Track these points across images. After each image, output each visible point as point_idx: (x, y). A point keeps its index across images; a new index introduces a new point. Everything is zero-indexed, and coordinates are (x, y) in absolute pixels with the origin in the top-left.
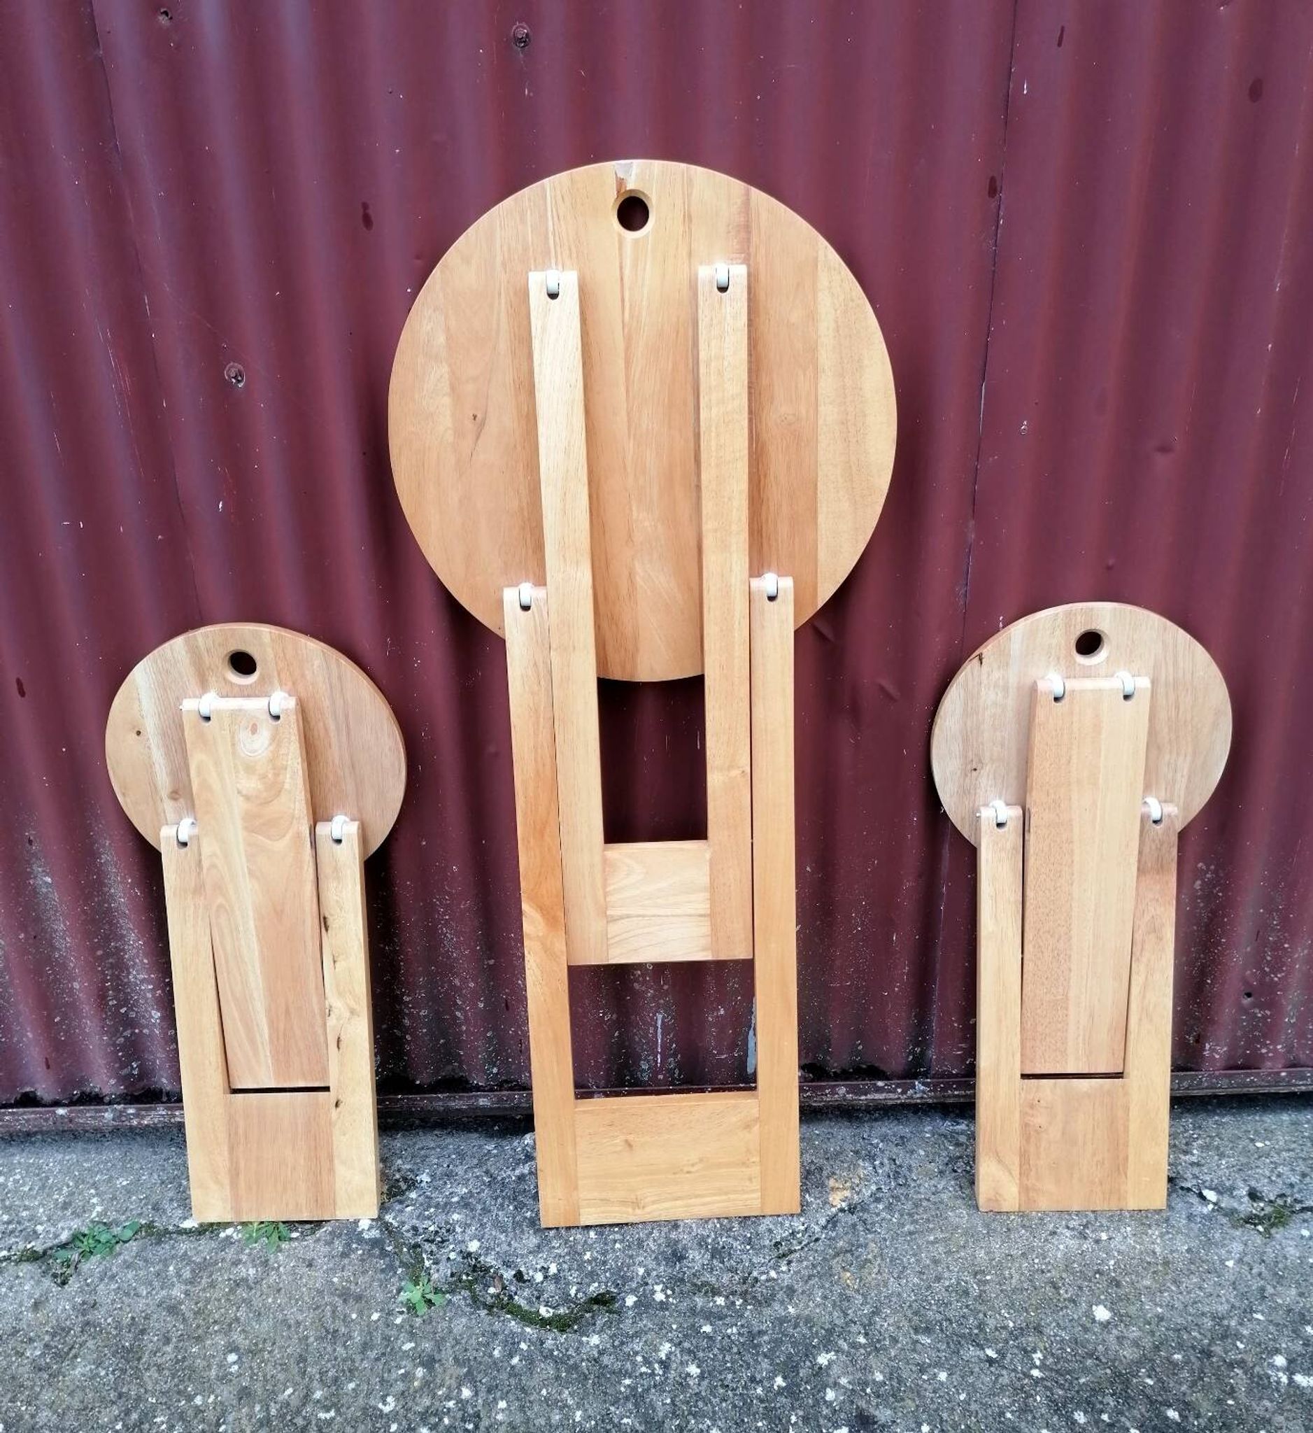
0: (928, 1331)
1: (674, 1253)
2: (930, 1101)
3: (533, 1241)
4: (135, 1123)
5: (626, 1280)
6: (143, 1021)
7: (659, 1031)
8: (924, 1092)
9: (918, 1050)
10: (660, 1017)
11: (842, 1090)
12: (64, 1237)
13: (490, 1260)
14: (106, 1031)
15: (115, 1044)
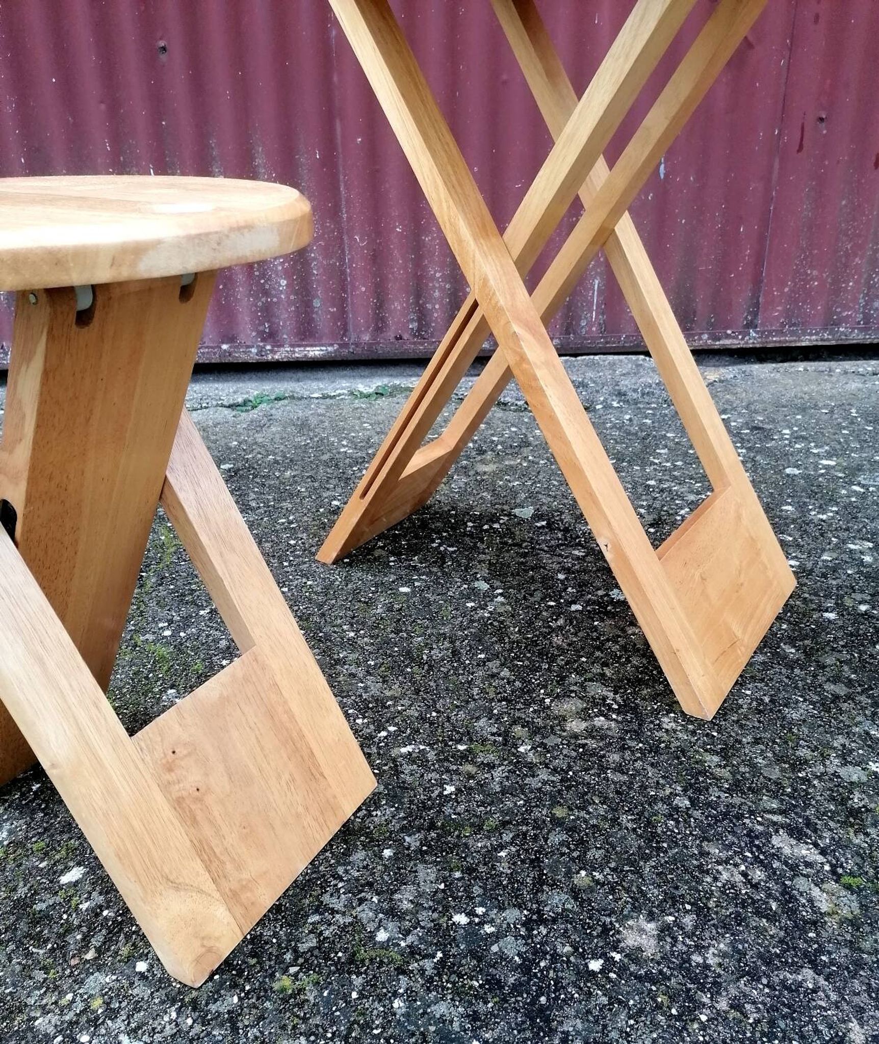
0: (783, 407)
1: (620, 393)
2: (758, 346)
4: (270, 357)
6: (273, 292)
7: (596, 293)
8: (755, 338)
9: (749, 318)
10: (597, 282)
11: (705, 337)
12: (240, 400)
14: (252, 296)
15: (256, 306)
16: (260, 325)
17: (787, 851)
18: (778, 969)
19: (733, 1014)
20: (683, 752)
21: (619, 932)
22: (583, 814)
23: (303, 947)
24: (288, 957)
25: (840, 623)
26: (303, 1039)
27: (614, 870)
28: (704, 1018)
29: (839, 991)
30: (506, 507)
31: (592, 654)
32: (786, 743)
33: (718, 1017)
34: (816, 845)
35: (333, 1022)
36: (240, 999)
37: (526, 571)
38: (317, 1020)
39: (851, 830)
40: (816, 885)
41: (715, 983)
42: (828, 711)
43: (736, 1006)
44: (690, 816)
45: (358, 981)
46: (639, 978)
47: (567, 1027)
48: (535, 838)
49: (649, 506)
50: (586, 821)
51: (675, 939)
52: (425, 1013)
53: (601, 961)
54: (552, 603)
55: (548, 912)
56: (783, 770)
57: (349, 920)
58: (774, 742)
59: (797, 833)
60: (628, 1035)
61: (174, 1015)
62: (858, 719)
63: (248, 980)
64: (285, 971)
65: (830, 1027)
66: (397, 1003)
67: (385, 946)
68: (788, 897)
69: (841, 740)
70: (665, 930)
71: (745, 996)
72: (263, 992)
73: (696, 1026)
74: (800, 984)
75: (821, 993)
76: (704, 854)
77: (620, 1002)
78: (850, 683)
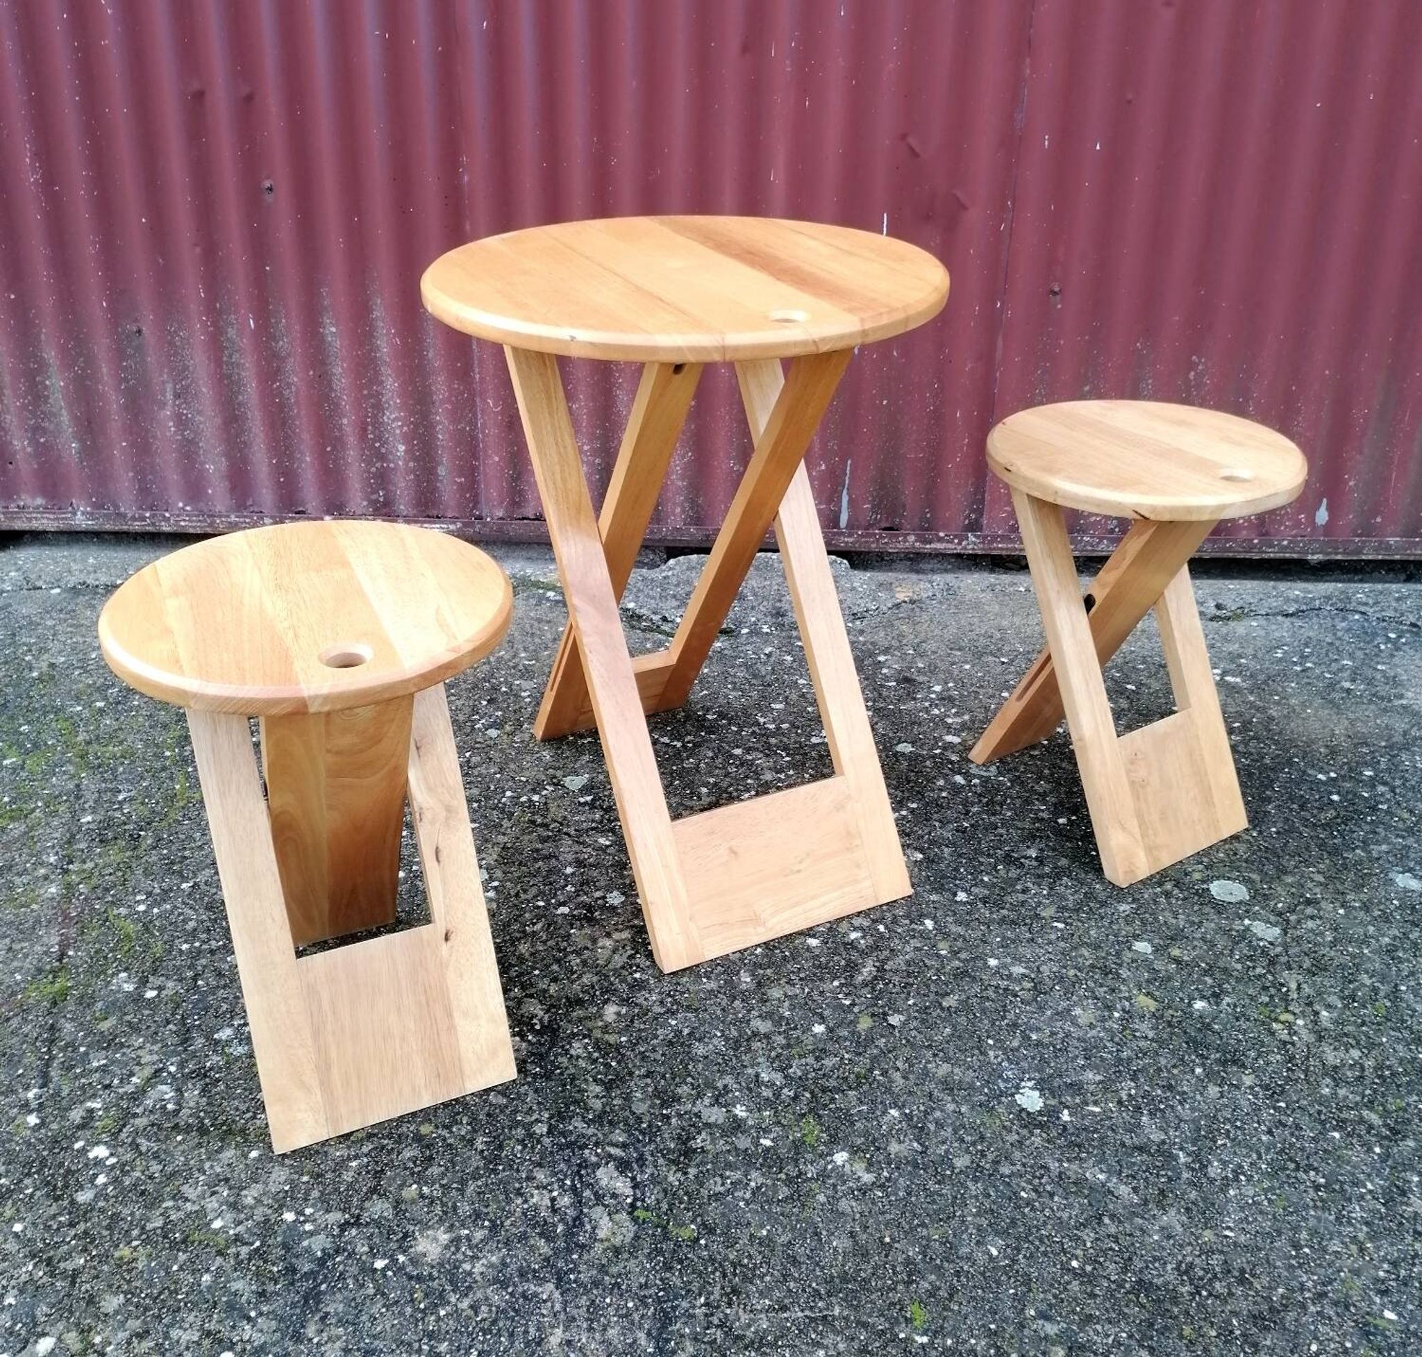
0: (959, 649)
1: (778, 613)
2: (979, 552)
3: (675, 603)
5: (741, 623)
6: (391, 457)
8: (975, 543)
9: (973, 516)
11: (912, 538)
13: (644, 611)
14: (364, 461)
15: (369, 472)
16: (373, 493)
17: (604, 1183)
18: (527, 1281)
19: (470, 1312)
20: (573, 1080)
21: (415, 1239)
22: (445, 1133)
23: (149, 1226)
24: (135, 1233)
25: (817, 952)
26: (122, 1296)
27: (442, 1186)
28: (442, 1313)
29: (565, 1303)
30: (559, 773)
31: (547, 966)
32: (674, 1079)
33: (457, 1313)
34: (633, 1179)
35: (150, 1286)
36: (86, 1261)
37: (536, 860)
38: (138, 1284)
39: (674, 1168)
40: (609, 1215)
41: (470, 1288)
42: (736, 1050)
43: (475, 1308)
44: (539, 1142)
45: (182, 1257)
46: (410, 1278)
47: (331, 1309)
48: (390, 1152)
49: (715, 784)
50: (445, 1140)
51: (458, 1249)
52: (225, 1287)
53: (387, 1261)
54: (541, 904)
55: (365, 1218)
56: (652, 1107)
57: (196, 1208)
58: (663, 1077)
59: (623, 1166)
60: (375, 1319)
61: (30, 1268)
62: (760, 1060)
63: (97, 1247)
64: (129, 1243)
65: (538, 1330)
66: (206, 1278)
67: (216, 1232)
68: (578, 1221)
69: (728, 1080)
70: (456, 1241)
71: (487, 1299)
72: (105, 1257)
73: (433, 1318)
74: (536, 1295)
75: (549, 1304)
76: (530, 1178)
77: (383, 1294)
78: (779, 1021)
